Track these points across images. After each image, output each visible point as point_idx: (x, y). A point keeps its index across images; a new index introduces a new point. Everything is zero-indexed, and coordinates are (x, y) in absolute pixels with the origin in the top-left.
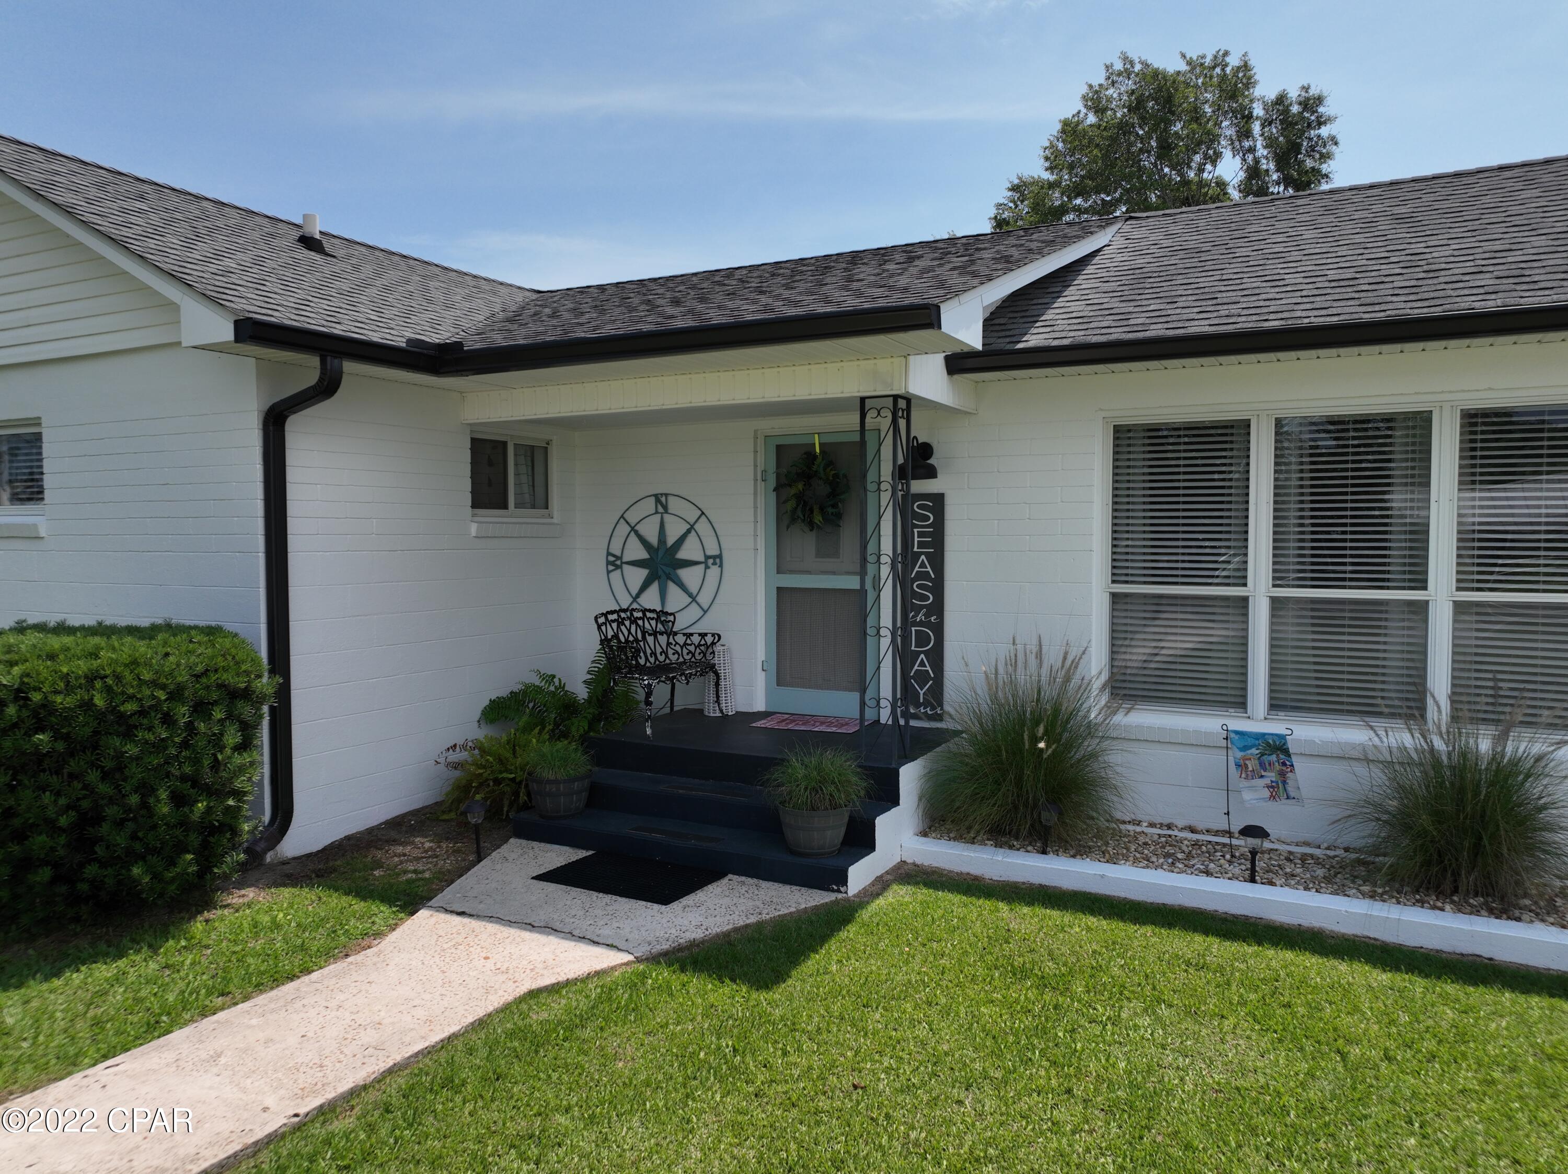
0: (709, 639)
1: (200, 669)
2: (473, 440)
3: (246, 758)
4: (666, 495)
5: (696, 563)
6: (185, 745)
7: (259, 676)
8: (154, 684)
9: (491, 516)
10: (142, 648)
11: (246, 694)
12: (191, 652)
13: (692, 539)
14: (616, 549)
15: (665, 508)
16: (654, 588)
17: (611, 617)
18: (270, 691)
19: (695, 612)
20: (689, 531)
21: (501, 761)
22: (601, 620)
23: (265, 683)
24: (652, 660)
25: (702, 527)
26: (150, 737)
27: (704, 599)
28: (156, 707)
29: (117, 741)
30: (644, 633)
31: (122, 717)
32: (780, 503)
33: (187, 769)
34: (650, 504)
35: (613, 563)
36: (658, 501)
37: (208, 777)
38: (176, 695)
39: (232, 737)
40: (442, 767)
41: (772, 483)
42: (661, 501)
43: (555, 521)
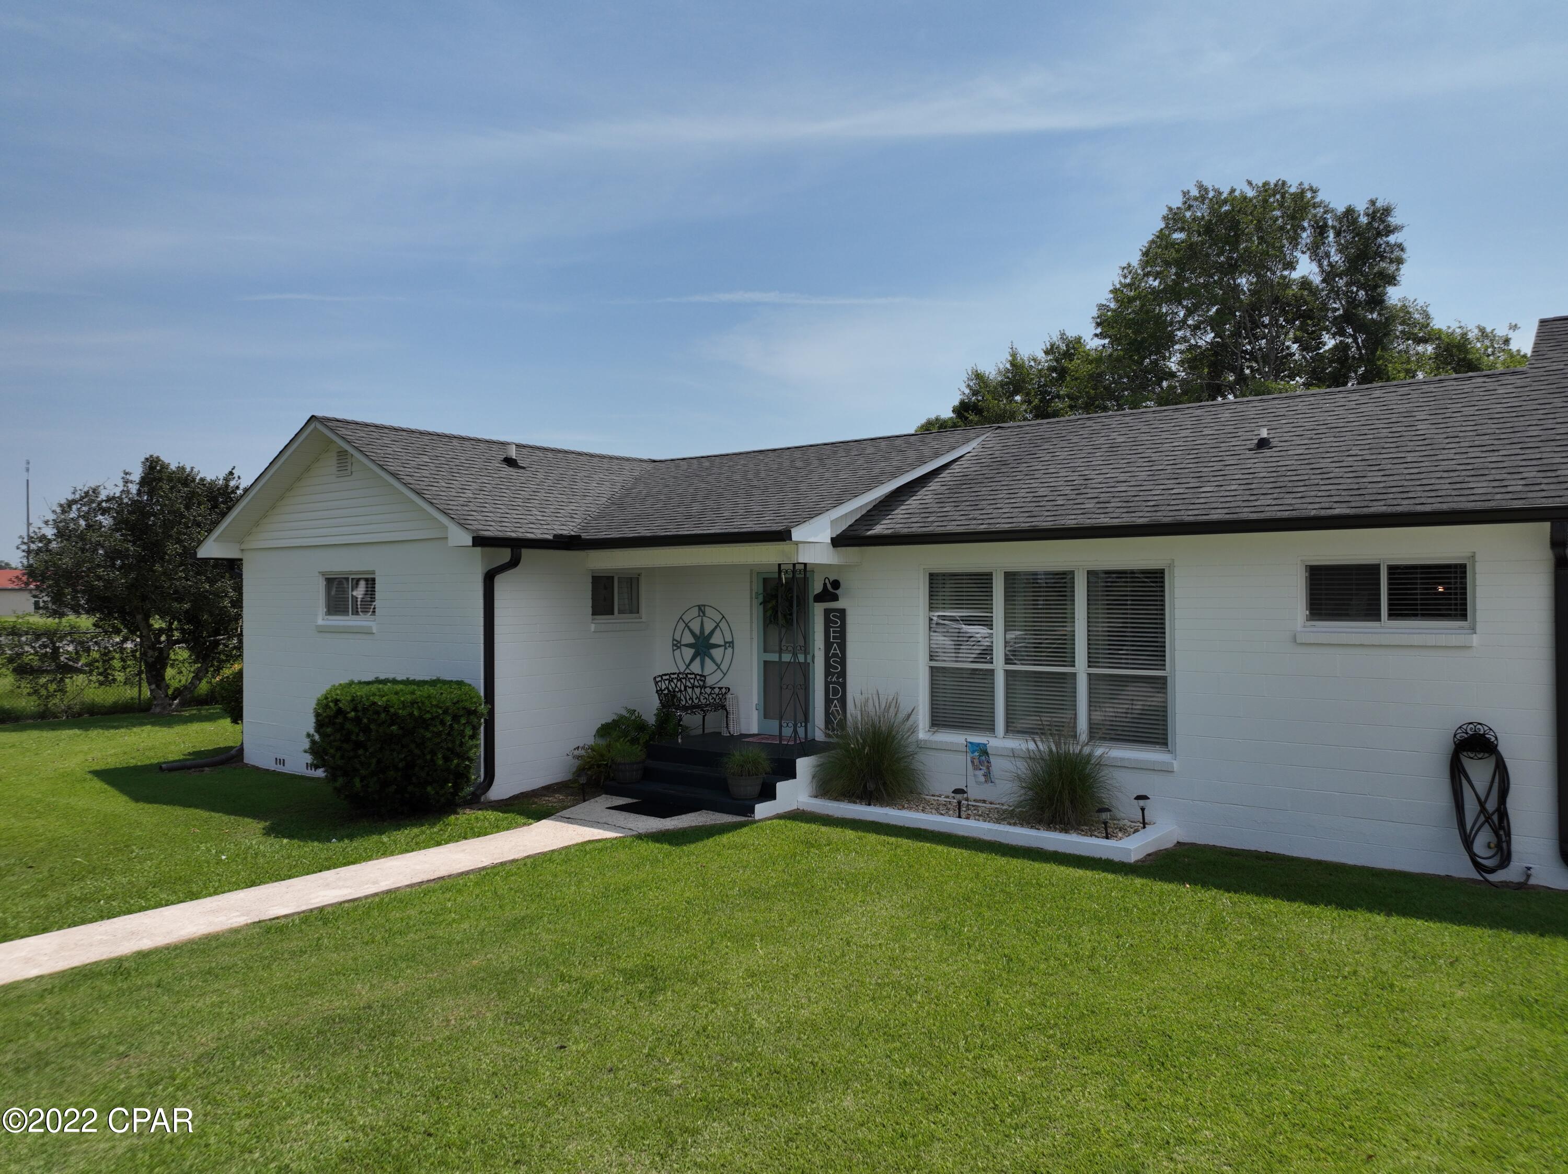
0: (724, 690)
1: (455, 700)
2: (593, 577)
3: (475, 742)
4: (704, 606)
5: (720, 646)
6: (449, 734)
7: (480, 705)
8: (437, 706)
9: (602, 619)
10: (432, 691)
11: (475, 712)
12: (452, 692)
13: (718, 633)
14: (678, 638)
15: (704, 613)
16: (698, 661)
17: (664, 677)
18: (485, 712)
19: (719, 675)
20: (716, 627)
21: (602, 755)
22: (658, 679)
23: (483, 708)
24: (690, 702)
25: (723, 624)
26: (435, 729)
27: (724, 667)
28: (437, 717)
29: (422, 731)
30: (685, 687)
31: (425, 720)
32: (765, 611)
33: (450, 745)
34: (695, 611)
35: (675, 645)
36: (700, 609)
37: (458, 749)
38: (446, 712)
39: (469, 732)
40: (570, 757)
41: (761, 599)
42: (701, 609)
43: (643, 620)
